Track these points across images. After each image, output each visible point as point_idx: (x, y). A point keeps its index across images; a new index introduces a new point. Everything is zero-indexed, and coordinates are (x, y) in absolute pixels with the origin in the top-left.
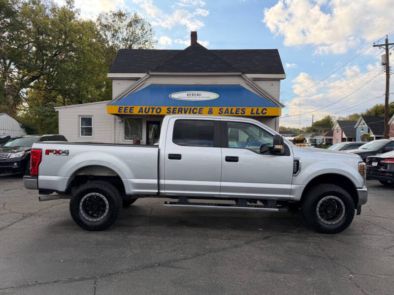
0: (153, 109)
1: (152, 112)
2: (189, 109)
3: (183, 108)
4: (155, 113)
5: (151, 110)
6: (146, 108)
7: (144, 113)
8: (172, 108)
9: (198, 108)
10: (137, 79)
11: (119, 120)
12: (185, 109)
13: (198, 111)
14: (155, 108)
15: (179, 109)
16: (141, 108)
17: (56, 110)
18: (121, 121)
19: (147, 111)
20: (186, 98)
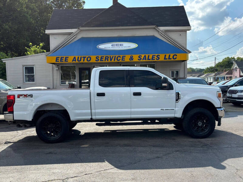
0: (84, 58)
1: (84, 61)
2: (114, 57)
3: (109, 56)
4: (86, 61)
5: (82, 59)
6: (78, 57)
7: (77, 62)
8: (100, 56)
9: (121, 56)
10: (70, 34)
11: (56, 68)
12: (110, 57)
13: (121, 58)
14: (86, 57)
15: (106, 57)
16: (75, 58)
17: (4, 62)
18: (57, 69)
19: (79, 60)
20: (111, 48)
